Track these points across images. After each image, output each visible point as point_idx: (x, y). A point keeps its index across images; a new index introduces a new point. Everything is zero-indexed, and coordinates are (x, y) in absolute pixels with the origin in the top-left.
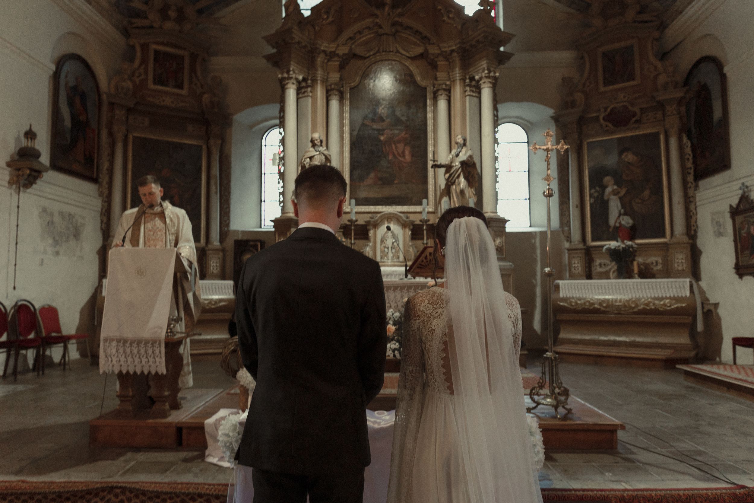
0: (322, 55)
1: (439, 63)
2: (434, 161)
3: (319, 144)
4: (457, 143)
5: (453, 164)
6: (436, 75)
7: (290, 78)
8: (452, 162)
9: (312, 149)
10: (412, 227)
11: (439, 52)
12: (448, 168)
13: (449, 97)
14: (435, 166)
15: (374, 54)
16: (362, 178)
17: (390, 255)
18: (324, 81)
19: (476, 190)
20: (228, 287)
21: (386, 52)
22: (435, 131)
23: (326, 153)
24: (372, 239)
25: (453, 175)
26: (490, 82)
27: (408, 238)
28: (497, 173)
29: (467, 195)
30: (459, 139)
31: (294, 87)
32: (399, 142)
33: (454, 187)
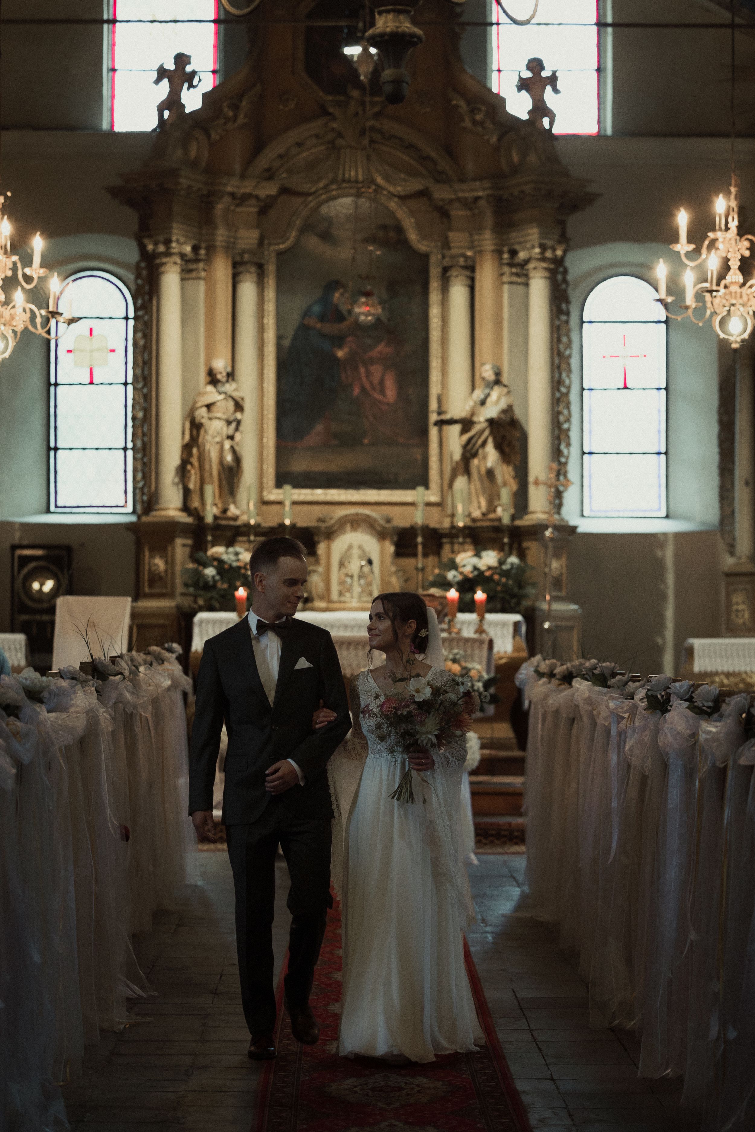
0: (227, 199)
1: (453, 213)
2: (440, 413)
3: (224, 379)
4: (483, 379)
5: (475, 419)
6: (447, 237)
7: (168, 254)
8: (472, 415)
9: (210, 388)
10: (395, 538)
11: (452, 196)
12: (467, 424)
13: (472, 279)
14: (442, 423)
15: (326, 187)
16: (299, 434)
17: (357, 589)
18: (229, 248)
19: (516, 468)
20: (15, 648)
21: (349, 181)
22: (444, 341)
23: (236, 394)
24: (323, 560)
25: (473, 441)
26: (546, 269)
27: (389, 559)
29: (499, 479)
30: (486, 371)
31: (177, 269)
32: (372, 361)
33: (475, 462)
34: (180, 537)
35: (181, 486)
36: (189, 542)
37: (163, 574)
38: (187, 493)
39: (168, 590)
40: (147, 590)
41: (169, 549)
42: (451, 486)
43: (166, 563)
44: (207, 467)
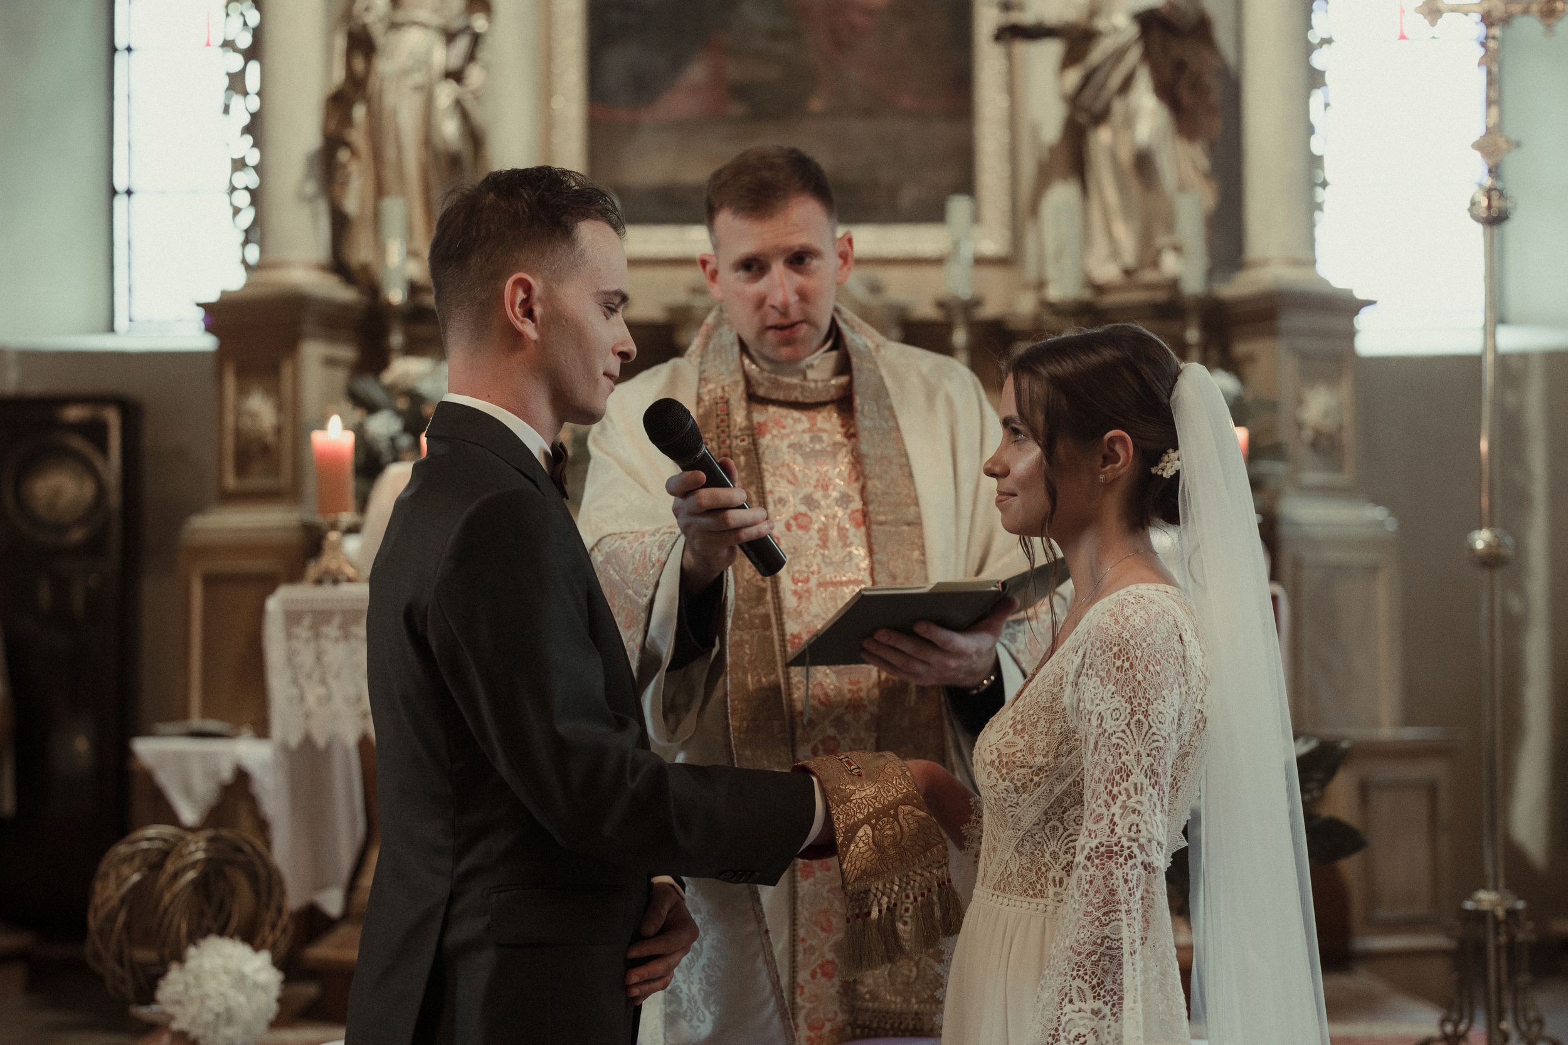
2: (1006, 8)
5: (1101, 24)
8: (1093, 13)
12: (1077, 39)
14: (1010, 34)
16: (645, 89)
19: (1213, 151)
25: (1098, 78)
28: (1318, 60)
29: (1168, 177)
33: (1102, 137)
34: (315, 337)
35: (322, 207)
36: (346, 353)
37: (270, 439)
38: (340, 223)
39: (285, 480)
40: (231, 481)
41: (287, 371)
42: (1034, 210)
43: (279, 408)
44: (390, 153)
